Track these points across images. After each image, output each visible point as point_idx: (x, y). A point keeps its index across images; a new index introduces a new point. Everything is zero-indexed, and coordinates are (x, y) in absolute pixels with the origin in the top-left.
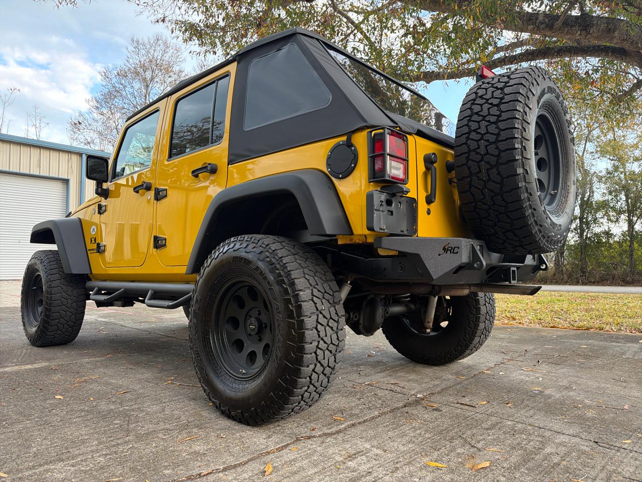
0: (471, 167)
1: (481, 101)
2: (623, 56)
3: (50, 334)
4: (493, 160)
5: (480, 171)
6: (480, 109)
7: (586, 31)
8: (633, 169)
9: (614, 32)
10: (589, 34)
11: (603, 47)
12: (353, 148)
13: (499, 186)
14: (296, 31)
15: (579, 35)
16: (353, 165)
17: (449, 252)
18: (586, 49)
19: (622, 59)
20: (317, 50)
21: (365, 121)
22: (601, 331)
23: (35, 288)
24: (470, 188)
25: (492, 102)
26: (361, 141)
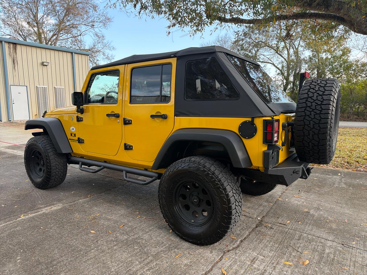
0: (305, 132)
1: (311, 100)
2: (342, 22)
3: (51, 184)
4: (317, 132)
5: (309, 135)
6: (311, 105)
7: (327, 8)
8: (322, 57)
9: (341, 10)
10: (329, 10)
11: (333, 15)
12: (255, 126)
13: (318, 143)
14: (216, 50)
15: (324, 10)
16: (254, 134)
17: (295, 173)
18: (324, 16)
19: (342, 23)
20: (232, 69)
21: (262, 113)
22: (319, 167)
23: (33, 156)
24: (303, 141)
25: (317, 102)
26: (259, 123)
